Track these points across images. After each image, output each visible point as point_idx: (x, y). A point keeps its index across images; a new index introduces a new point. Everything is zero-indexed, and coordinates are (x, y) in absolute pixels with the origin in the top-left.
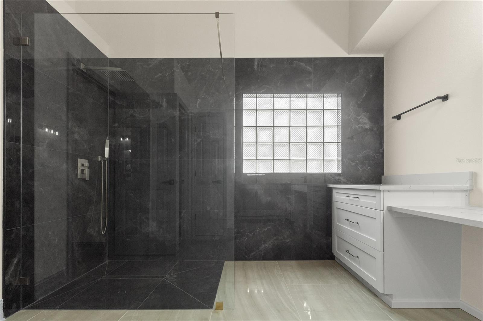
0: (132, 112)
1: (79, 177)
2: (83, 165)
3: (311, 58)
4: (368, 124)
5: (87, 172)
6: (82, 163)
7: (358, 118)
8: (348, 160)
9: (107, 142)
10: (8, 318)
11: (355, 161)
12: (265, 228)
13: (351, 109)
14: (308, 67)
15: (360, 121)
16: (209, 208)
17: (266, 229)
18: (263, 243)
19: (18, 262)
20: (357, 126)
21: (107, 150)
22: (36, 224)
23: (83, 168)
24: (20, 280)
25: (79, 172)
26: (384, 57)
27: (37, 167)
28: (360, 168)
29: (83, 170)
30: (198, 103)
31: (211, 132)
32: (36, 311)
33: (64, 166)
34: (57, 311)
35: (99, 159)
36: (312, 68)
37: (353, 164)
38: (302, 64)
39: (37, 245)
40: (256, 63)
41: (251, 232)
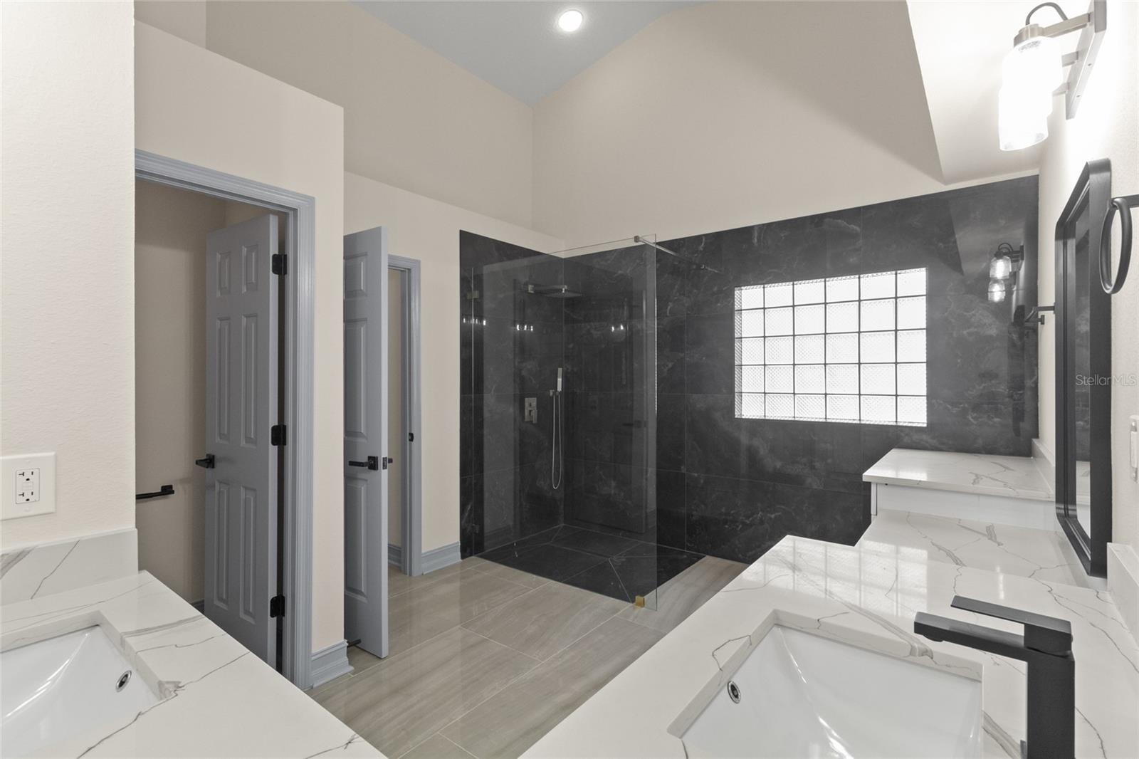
0: (589, 327)
1: (527, 419)
2: (530, 405)
3: (859, 208)
4: (993, 326)
5: (534, 414)
6: (531, 403)
7: (967, 314)
8: (941, 402)
9: (560, 370)
10: (465, 560)
11: (961, 404)
12: (772, 514)
13: (949, 297)
14: (853, 226)
15: (973, 320)
16: (684, 469)
17: (773, 516)
18: (767, 537)
19: (471, 510)
20: (965, 332)
21: (560, 380)
22: (485, 474)
23: (530, 409)
24: (473, 527)
25: (527, 413)
26: (1038, 175)
27: (486, 414)
28: (972, 420)
29: (530, 411)
30: (669, 308)
31: (686, 352)
32: (483, 560)
33: (511, 410)
34: (497, 564)
35: (551, 394)
36: (859, 226)
37: (955, 410)
38: (840, 221)
39: (486, 495)
40: (756, 234)
41: (748, 517)
